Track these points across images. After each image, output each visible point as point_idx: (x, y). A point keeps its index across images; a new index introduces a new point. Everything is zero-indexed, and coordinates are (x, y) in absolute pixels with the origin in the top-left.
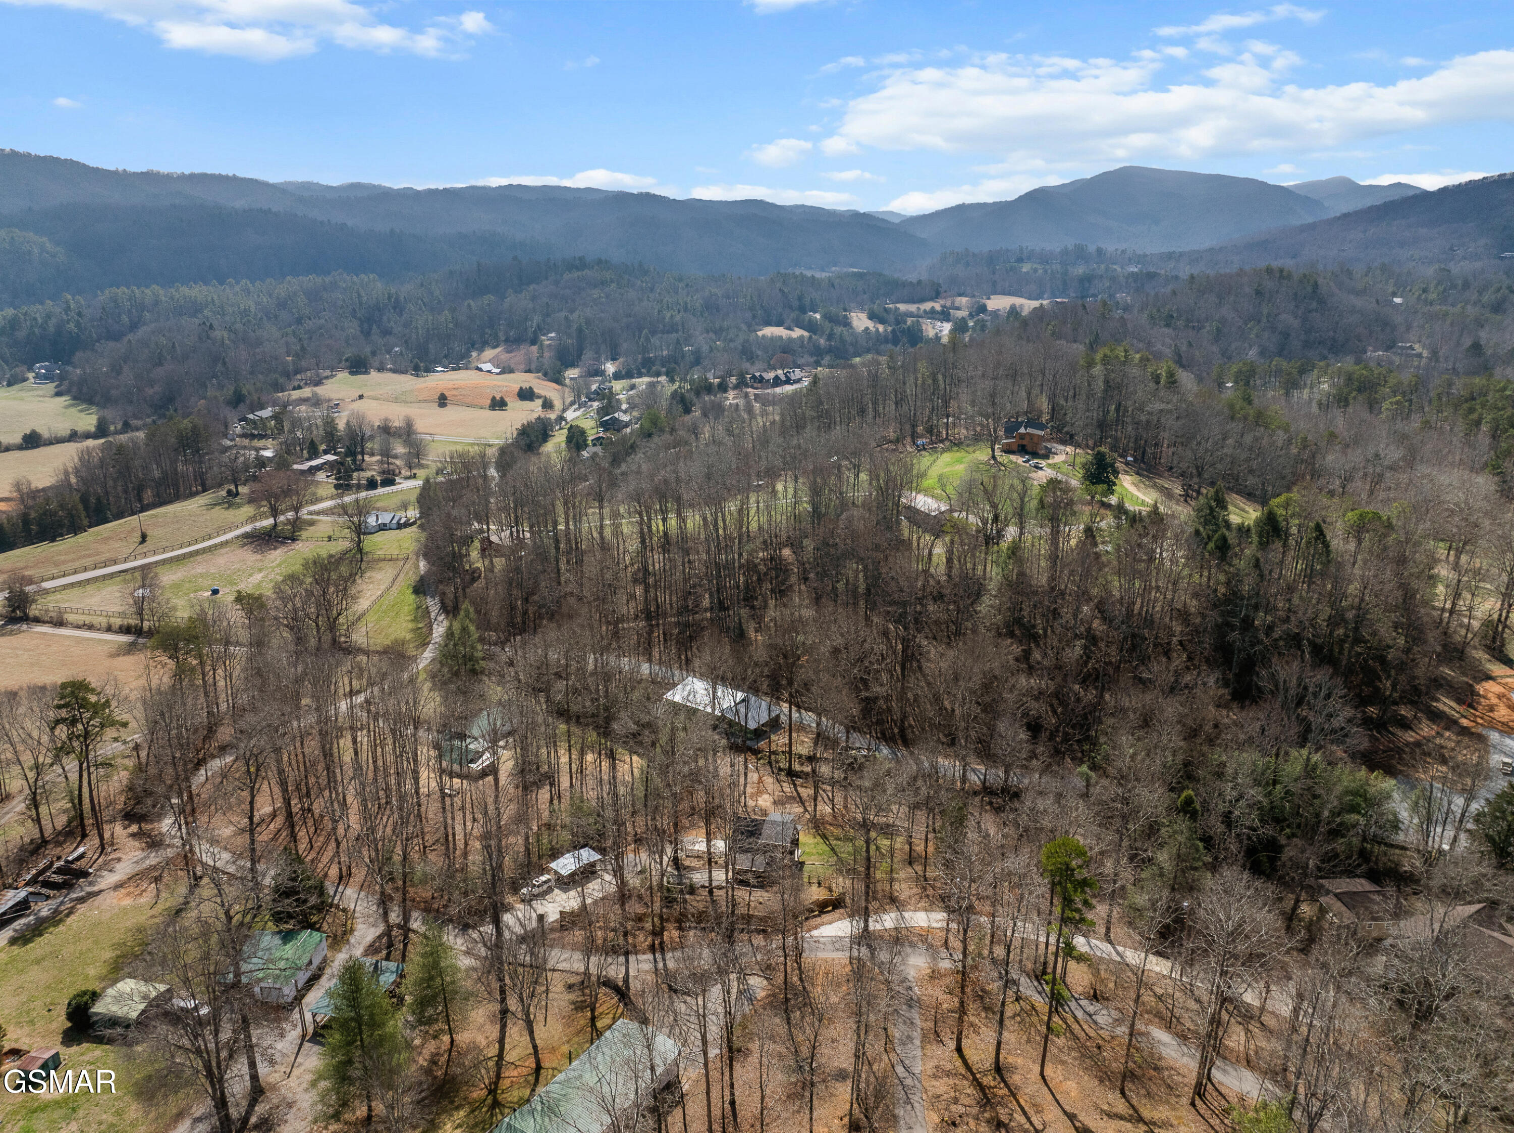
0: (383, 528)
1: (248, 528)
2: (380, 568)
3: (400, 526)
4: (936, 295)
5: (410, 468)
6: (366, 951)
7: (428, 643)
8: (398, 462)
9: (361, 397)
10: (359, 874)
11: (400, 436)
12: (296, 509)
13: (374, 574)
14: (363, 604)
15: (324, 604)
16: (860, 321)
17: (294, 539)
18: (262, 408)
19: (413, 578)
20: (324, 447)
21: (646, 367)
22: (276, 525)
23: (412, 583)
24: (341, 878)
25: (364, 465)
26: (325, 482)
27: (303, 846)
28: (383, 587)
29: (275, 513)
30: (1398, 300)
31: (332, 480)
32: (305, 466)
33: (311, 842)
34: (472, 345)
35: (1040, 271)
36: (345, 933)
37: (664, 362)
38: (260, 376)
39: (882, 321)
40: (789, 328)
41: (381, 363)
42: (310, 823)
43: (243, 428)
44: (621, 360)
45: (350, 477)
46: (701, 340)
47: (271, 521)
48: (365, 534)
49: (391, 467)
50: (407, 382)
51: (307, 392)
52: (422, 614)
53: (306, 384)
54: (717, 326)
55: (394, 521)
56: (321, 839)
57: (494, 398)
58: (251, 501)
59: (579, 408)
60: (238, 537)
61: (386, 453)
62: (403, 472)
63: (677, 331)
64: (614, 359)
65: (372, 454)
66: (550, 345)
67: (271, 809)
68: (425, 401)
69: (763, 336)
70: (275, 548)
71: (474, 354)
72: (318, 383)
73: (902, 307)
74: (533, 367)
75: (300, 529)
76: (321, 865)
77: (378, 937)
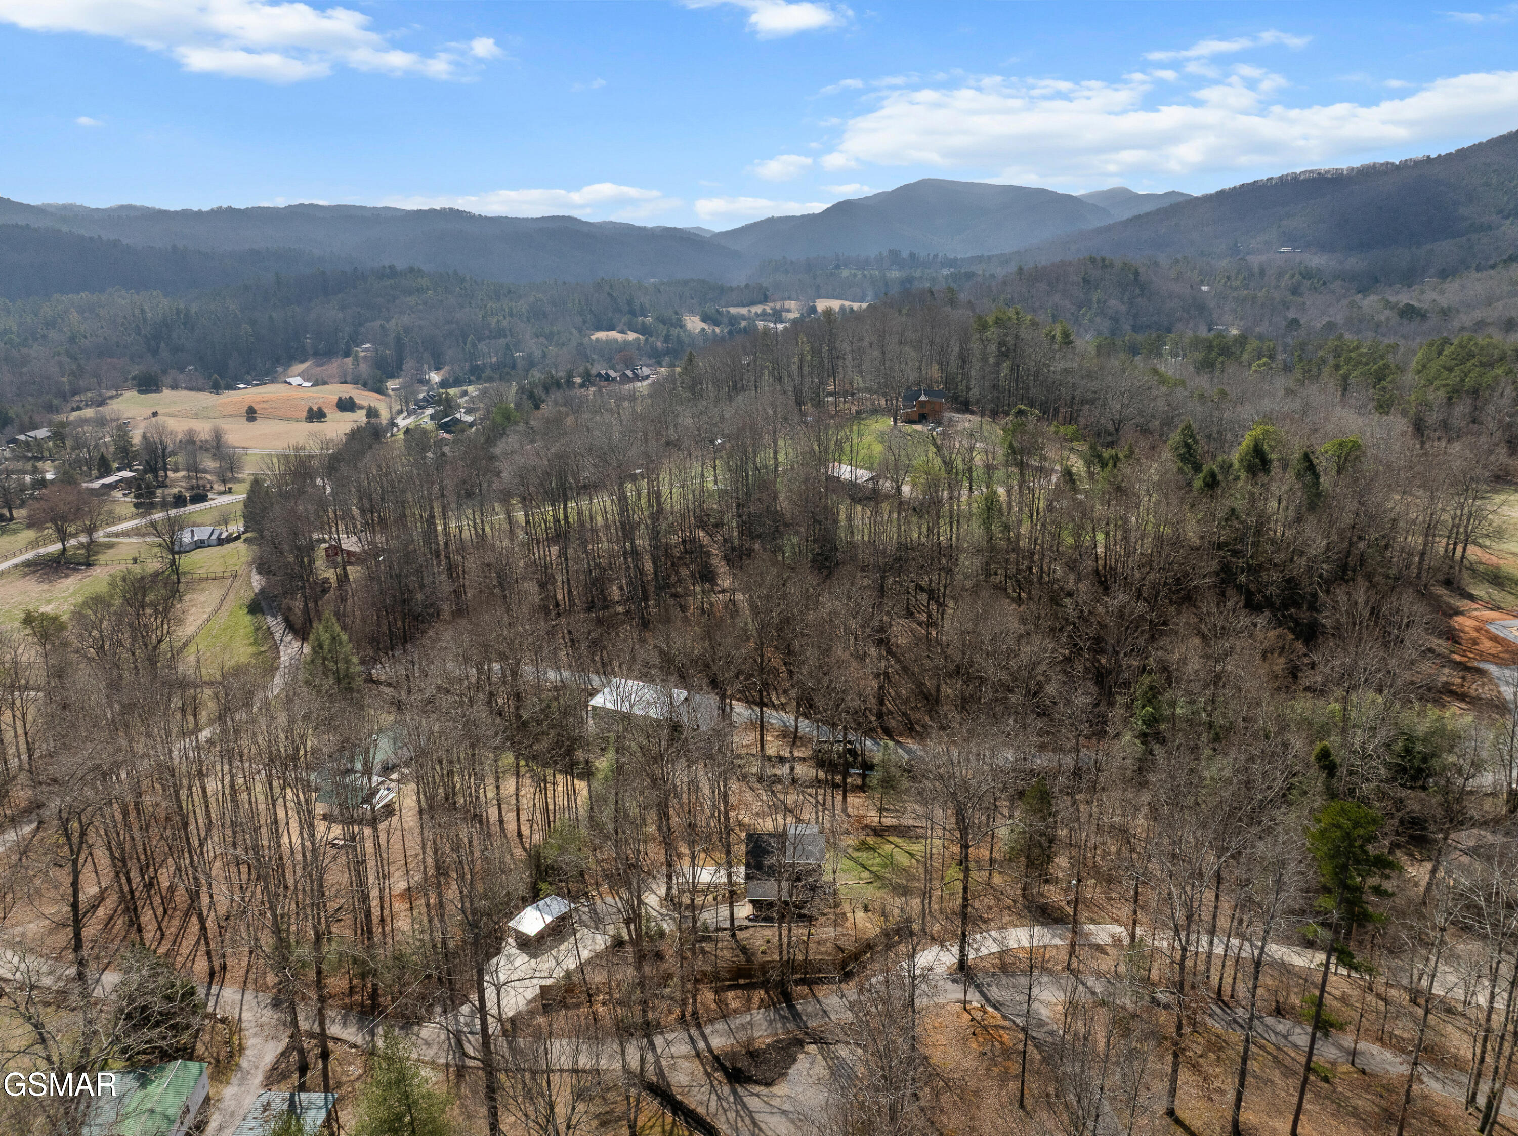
0: (200, 545)
1: (29, 555)
2: (203, 589)
3: (220, 542)
4: (765, 299)
5: (224, 482)
6: (267, 1078)
7: (277, 669)
8: (208, 477)
9: (155, 414)
10: (237, 965)
11: (207, 450)
12: (90, 531)
13: (195, 596)
14: (188, 629)
15: (139, 632)
16: (694, 324)
17: (89, 565)
18: (36, 428)
19: (248, 596)
20: (116, 465)
21: (476, 374)
22: (64, 549)
23: (247, 602)
24: (212, 974)
25: (168, 482)
26: (123, 501)
27: (150, 935)
28: (209, 610)
29: (63, 536)
30: (1205, 288)
31: (131, 499)
32: (97, 484)
33: (160, 928)
34: (278, 361)
35: (859, 277)
36: (231, 1055)
37: (495, 368)
38: (30, 398)
39: (717, 323)
40: (622, 332)
41: (175, 380)
42: (157, 901)
43: (13, 450)
44: (447, 368)
45: (152, 494)
46: (532, 346)
47: (59, 546)
48: (179, 553)
49: (201, 482)
50: (206, 399)
51: (89, 413)
52: (264, 636)
53: (87, 405)
54: (547, 331)
55: (214, 537)
56: (176, 922)
57: (310, 410)
58: (30, 526)
59: (409, 415)
60: (16, 566)
61: (194, 469)
62: (216, 486)
63: (505, 337)
64: (438, 369)
65: (176, 470)
66: (365, 357)
67: (97, 889)
68: (231, 416)
69: (597, 339)
70: (67, 576)
71: (280, 369)
72: (102, 403)
73: (733, 310)
74: (349, 379)
75: (97, 553)
76: (180, 960)
77: (282, 1054)
